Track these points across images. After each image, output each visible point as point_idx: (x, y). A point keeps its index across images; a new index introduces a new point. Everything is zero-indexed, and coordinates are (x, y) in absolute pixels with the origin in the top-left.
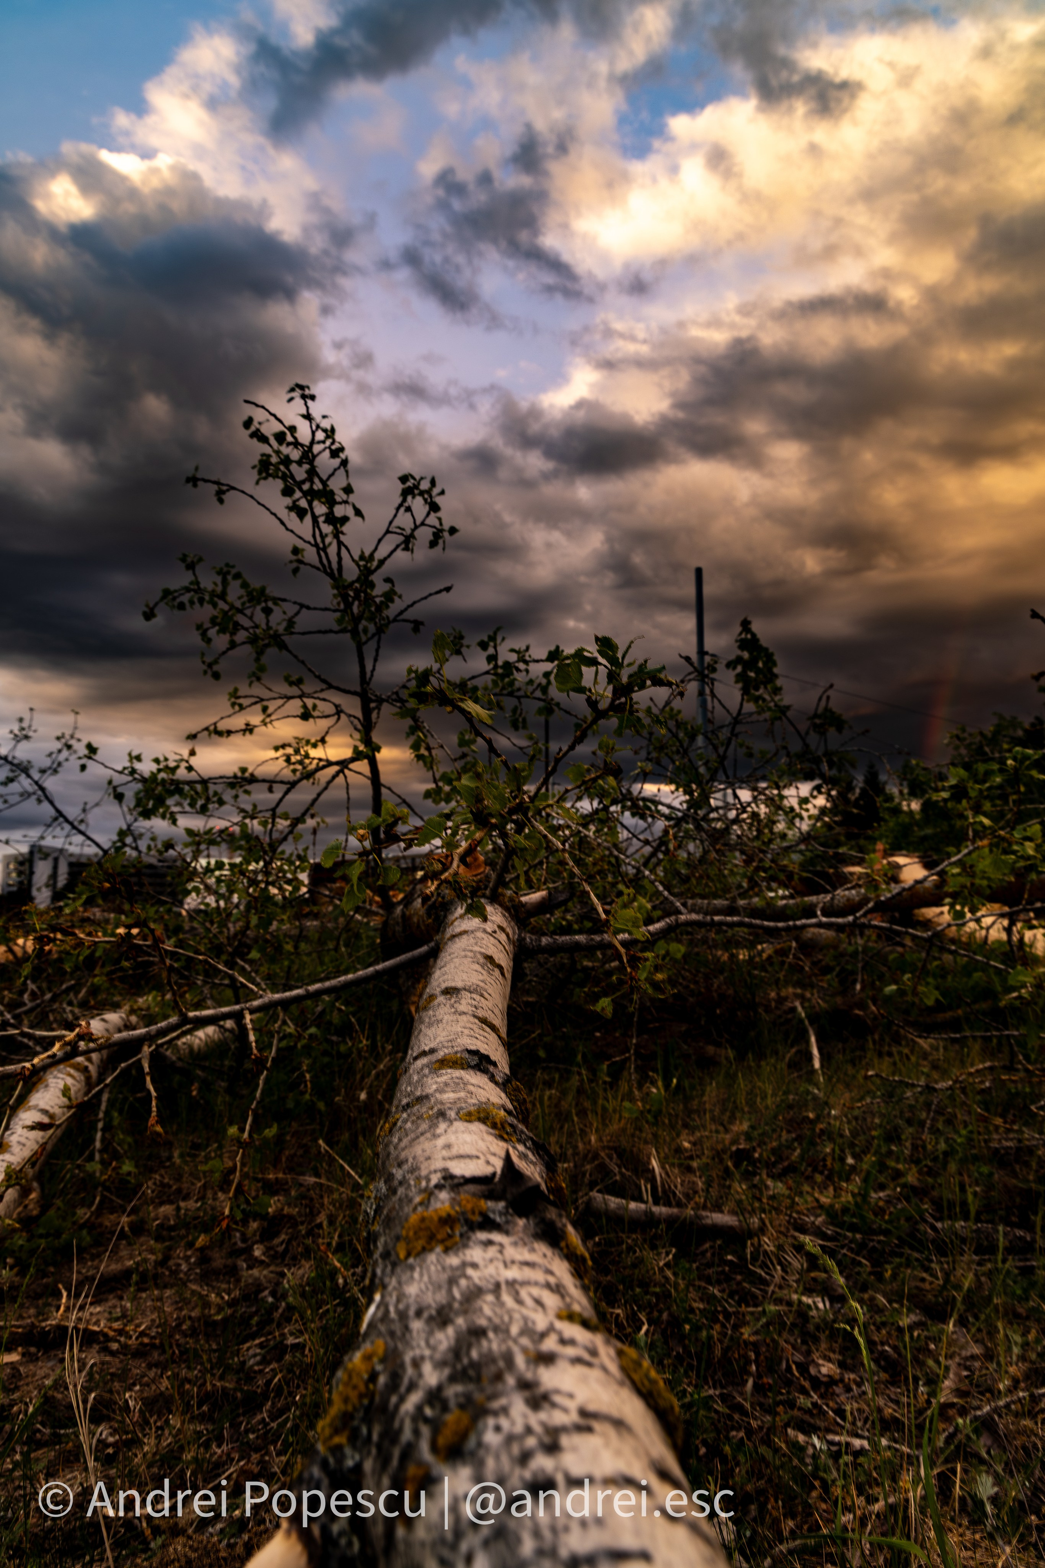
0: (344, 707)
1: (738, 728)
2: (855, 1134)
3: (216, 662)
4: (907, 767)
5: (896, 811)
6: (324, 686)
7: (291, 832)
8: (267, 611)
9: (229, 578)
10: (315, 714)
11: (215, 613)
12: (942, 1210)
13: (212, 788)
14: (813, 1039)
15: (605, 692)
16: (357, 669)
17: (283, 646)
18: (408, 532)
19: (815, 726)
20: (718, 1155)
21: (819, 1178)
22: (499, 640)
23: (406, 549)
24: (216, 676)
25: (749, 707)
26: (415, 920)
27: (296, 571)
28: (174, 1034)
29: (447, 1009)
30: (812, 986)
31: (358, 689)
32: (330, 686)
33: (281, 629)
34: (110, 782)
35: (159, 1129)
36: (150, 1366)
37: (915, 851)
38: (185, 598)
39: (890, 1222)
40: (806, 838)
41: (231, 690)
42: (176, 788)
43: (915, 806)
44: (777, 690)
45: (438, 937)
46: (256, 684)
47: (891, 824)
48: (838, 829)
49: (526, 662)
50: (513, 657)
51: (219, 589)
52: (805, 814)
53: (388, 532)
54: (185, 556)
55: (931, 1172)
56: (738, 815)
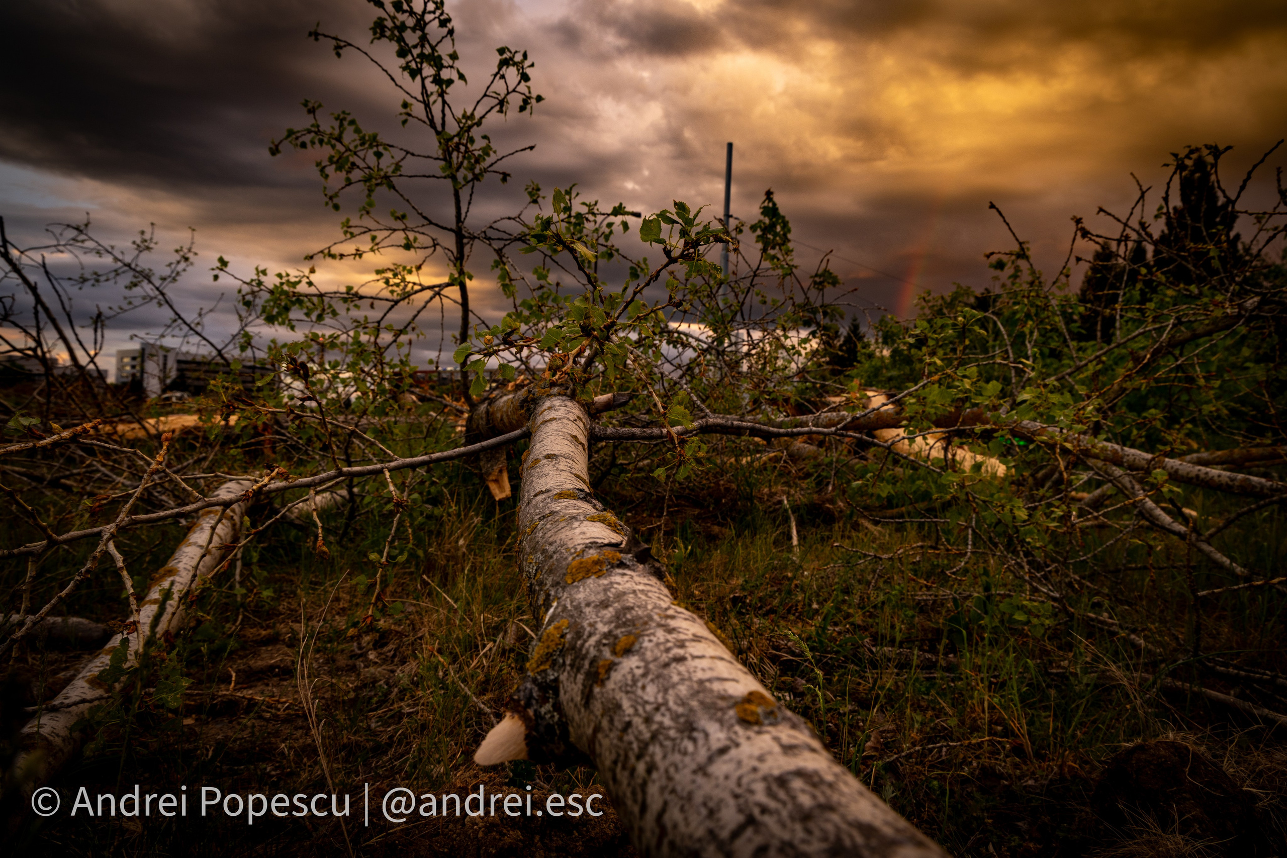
0: (440, 241)
1: (756, 280)
2: (820, 588)
3: (336, 195)
4: (882, 321)
5: (870, 356)
6: (426, 222)
7: (395, 341)
8: (379, 155)
9: (345, 123)
10: (416, 245)
11: (332, 152)
12: (877, 639)
13: (326, 299)
14: (793, 525)
15: (677, 244)
16: (452, 211)
17: (392, 186)
18: (503, 96)
19: (815, 283)
20: (720, 600)
21: (792, 617)
22: (573, 195)
23: (501, 111)
24: (336, 207)
25: (766, 264)
26: (499, 415)
27: (405, 122)
28: (330, 484)
29: (550, 467)
30: (797, 485)
31: (454, 227)
32: (431, 223)
33: (390, 170)
34: (240, 291)
35: (325, 549)
36: (296, 729)
37: (883, 387)
38: (307, 138)
39: (840, 646)
40: (802, 372)
41: (344, 220)
42: (298, 299)
43: (886, 353)
44: (788, 252)
45: (529, 424)
46: (365, 217)
47: (867, 365)
48: (825, 367)
49: (594, 214)
50: (584, 210)
51: (337, 132)
52: (803, 352)
53: (485, 95)
54: (307, 101)
55: (871, 616)
56: (749, 350)
